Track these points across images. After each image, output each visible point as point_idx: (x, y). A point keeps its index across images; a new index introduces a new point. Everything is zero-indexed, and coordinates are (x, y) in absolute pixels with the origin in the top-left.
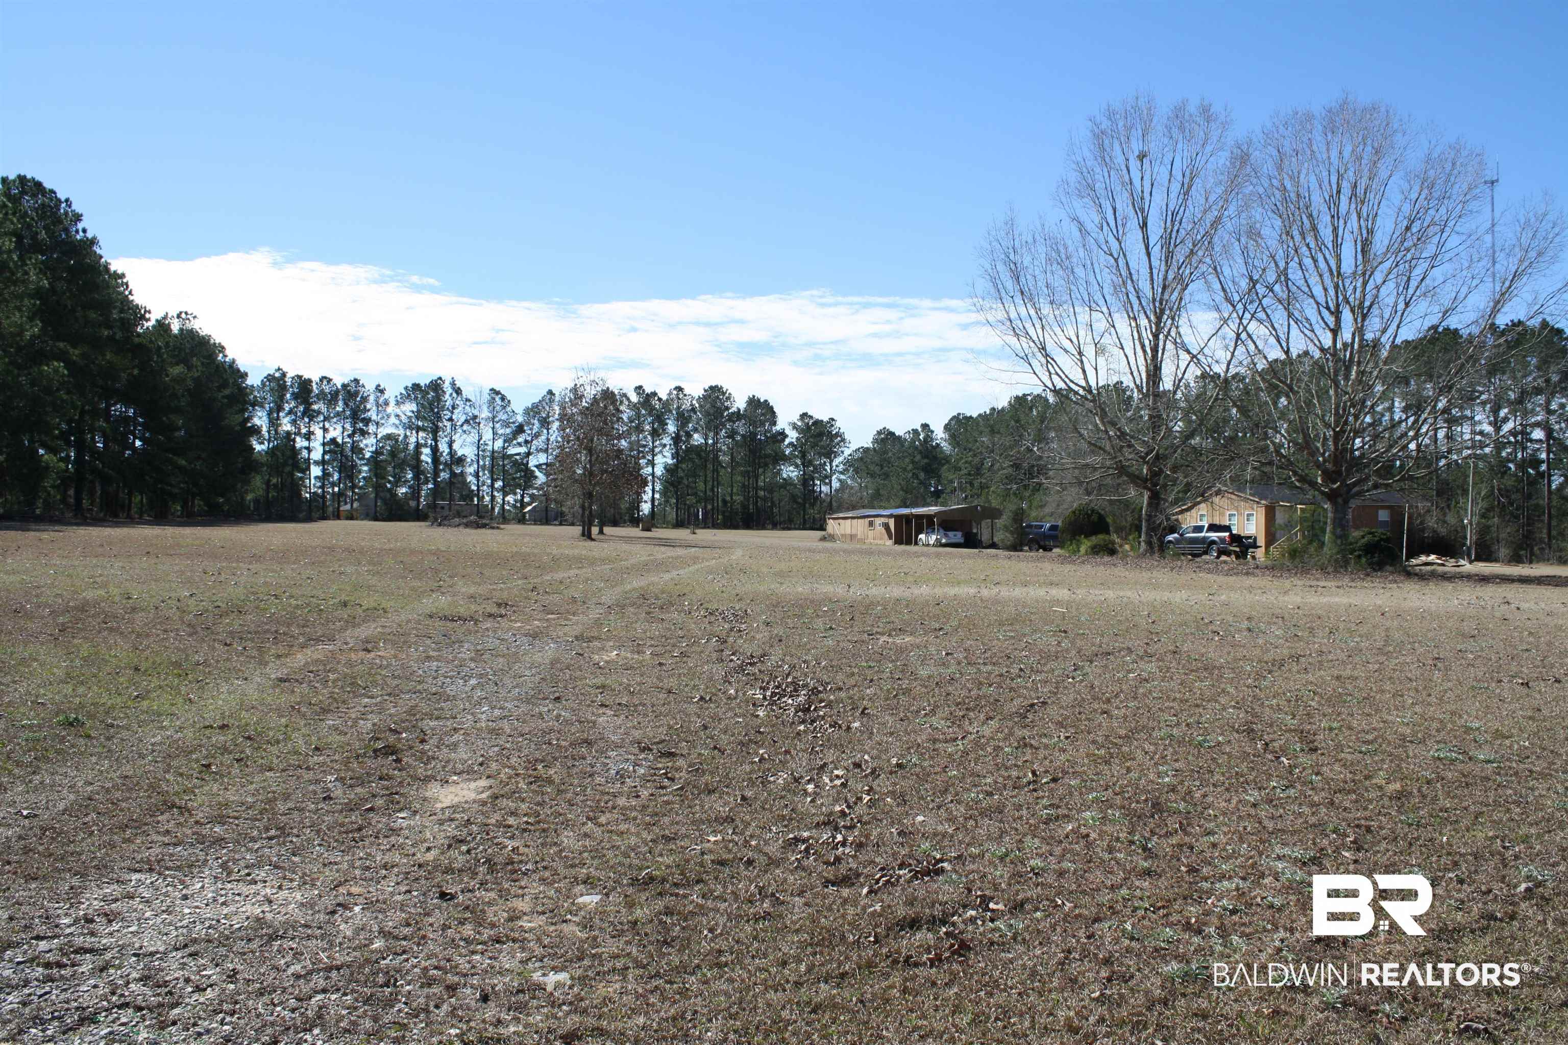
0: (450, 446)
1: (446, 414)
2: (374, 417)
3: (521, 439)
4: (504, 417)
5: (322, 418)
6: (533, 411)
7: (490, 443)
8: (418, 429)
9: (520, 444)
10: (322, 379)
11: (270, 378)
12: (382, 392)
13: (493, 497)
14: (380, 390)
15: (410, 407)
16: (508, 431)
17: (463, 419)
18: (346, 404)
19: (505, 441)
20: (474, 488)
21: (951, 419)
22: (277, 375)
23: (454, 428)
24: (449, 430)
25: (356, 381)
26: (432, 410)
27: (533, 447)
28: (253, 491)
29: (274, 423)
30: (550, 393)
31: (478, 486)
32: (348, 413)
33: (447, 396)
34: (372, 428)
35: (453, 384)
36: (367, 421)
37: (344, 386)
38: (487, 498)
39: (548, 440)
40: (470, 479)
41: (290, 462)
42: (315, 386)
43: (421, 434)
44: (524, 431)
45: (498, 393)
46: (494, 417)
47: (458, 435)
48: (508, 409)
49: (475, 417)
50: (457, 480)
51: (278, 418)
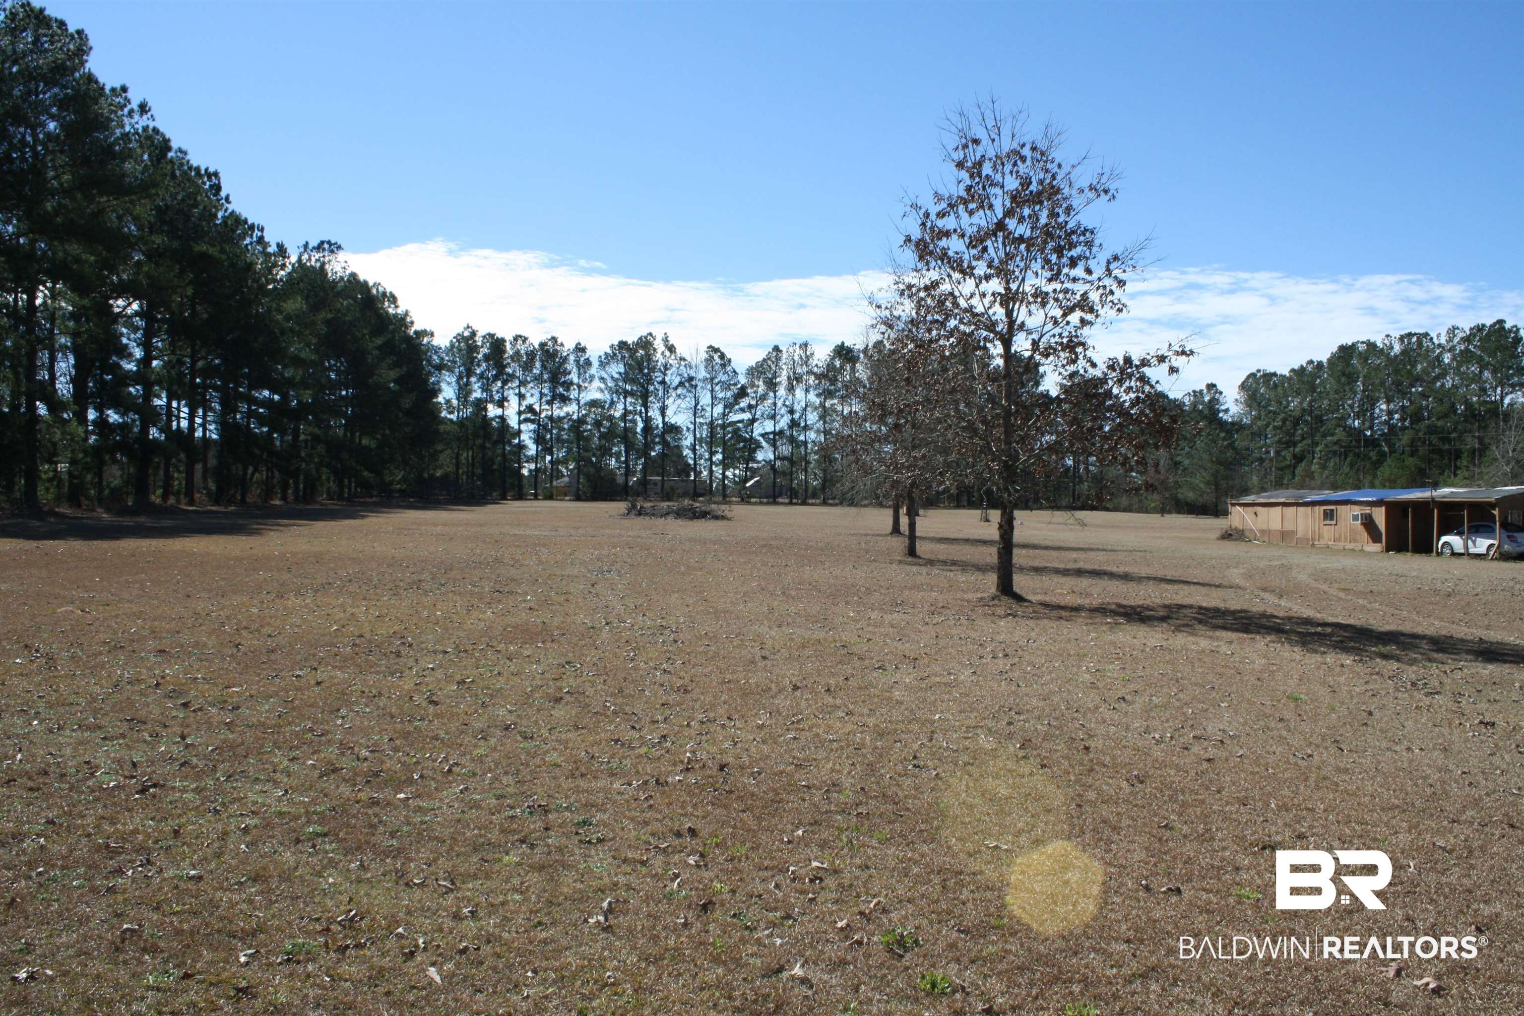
0: (663, 414)
1: (658, 376)
2: (576, 380)
3: (744, 403)
4: (724, 378)
5: (517, 383)
6: (757, 371)
7: (709, 409)
8: (626, 394)
9: (743, 410)
10: (516, 338)
11: (460, 338)
12: (583, 350)
13: (711, 472)
14: (580, 349)
15: (616, 369)
16: (729, 394)
17: (677, 381)
18: (544, 366)
19: (725, 407)
20: (692, 462)
21: (1249, 377)
22: (466, 334)
23: (666, 389)
24: (661, 393)
25: (554, 339)
26: (641, 371)
27: (759, 413)
28: (441, 467)
29: (464, 391)
30: (776, 349)
31: (695, 459)
32: (546, 377)
33: (659, 355)
34: (573, 394)
35: (666, 340)
36: (568, 385)
37: (543, 345)
38: (705, 473)
39: (775, 404)
40: (686, 452)
41: (482, 433)
42: (508, 346)
43: (629, 399)
44: (747, 395)
45: (716, 350)
46: (712, 379)
47: (671, 400)
48: (728, 369)
49: (691, 379)
50: (672, 453)
51: (468, 384)
